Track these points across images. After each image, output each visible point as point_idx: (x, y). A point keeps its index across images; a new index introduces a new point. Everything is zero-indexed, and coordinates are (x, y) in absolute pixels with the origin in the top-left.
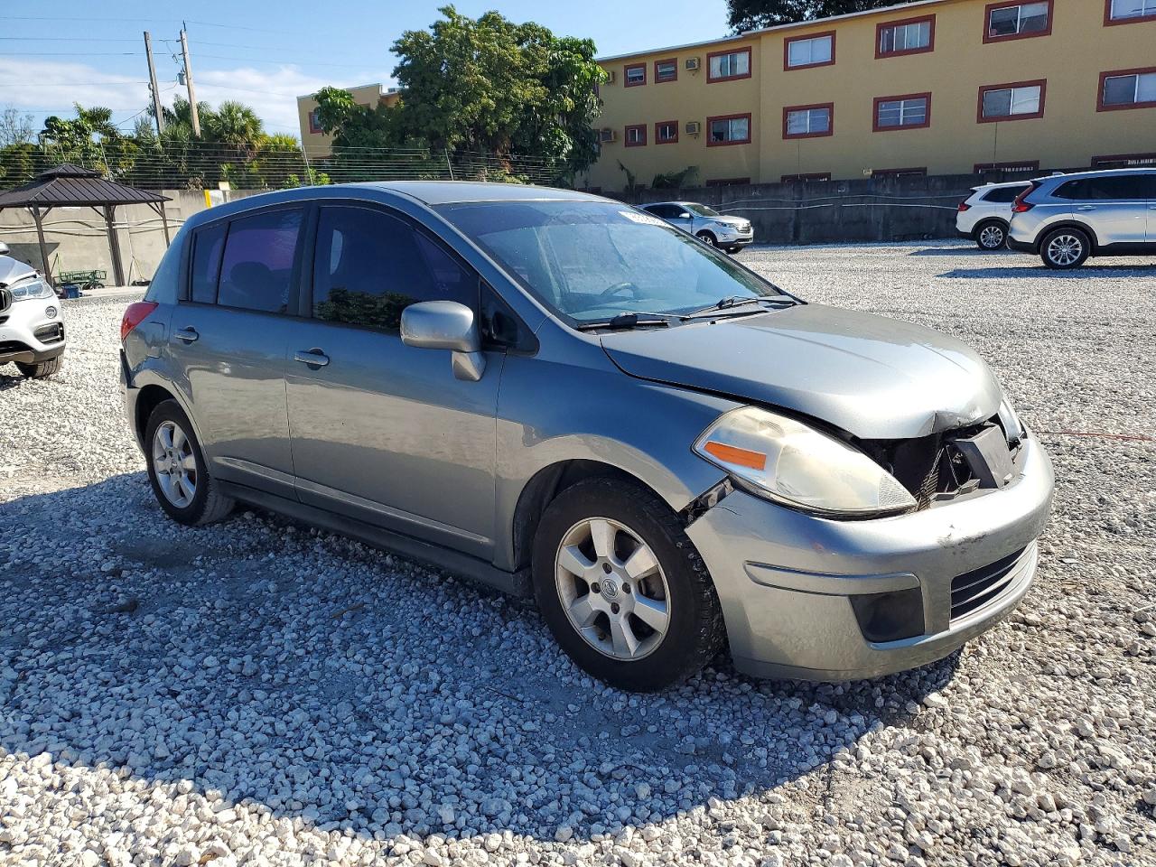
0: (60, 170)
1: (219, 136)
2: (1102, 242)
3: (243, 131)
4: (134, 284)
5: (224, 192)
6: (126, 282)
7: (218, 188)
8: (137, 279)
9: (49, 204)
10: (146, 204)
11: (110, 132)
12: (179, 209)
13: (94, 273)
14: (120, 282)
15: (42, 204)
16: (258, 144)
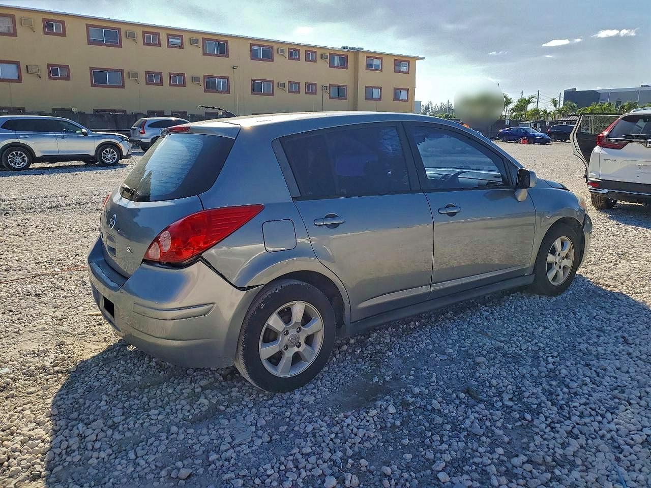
2: (38, 155)
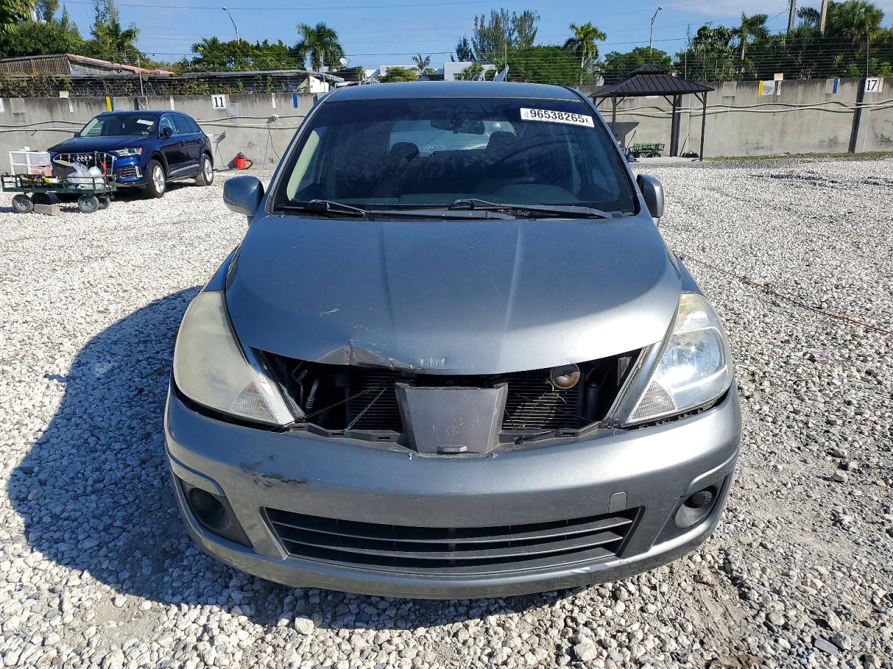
0: (641, 69)
1: (839, 31)
3: (861, 24)
4: (683, 156)
5: (777, 82)
6: (678, 154)
7: (773, 79)
8: (686, 151)
9: (623, 95)
10: (693, 94)
11: (762, 34)
12: (733, 97)
13: (657, 146)
14: (673, 152)
15: (619, 95)
16: (873, 36)
